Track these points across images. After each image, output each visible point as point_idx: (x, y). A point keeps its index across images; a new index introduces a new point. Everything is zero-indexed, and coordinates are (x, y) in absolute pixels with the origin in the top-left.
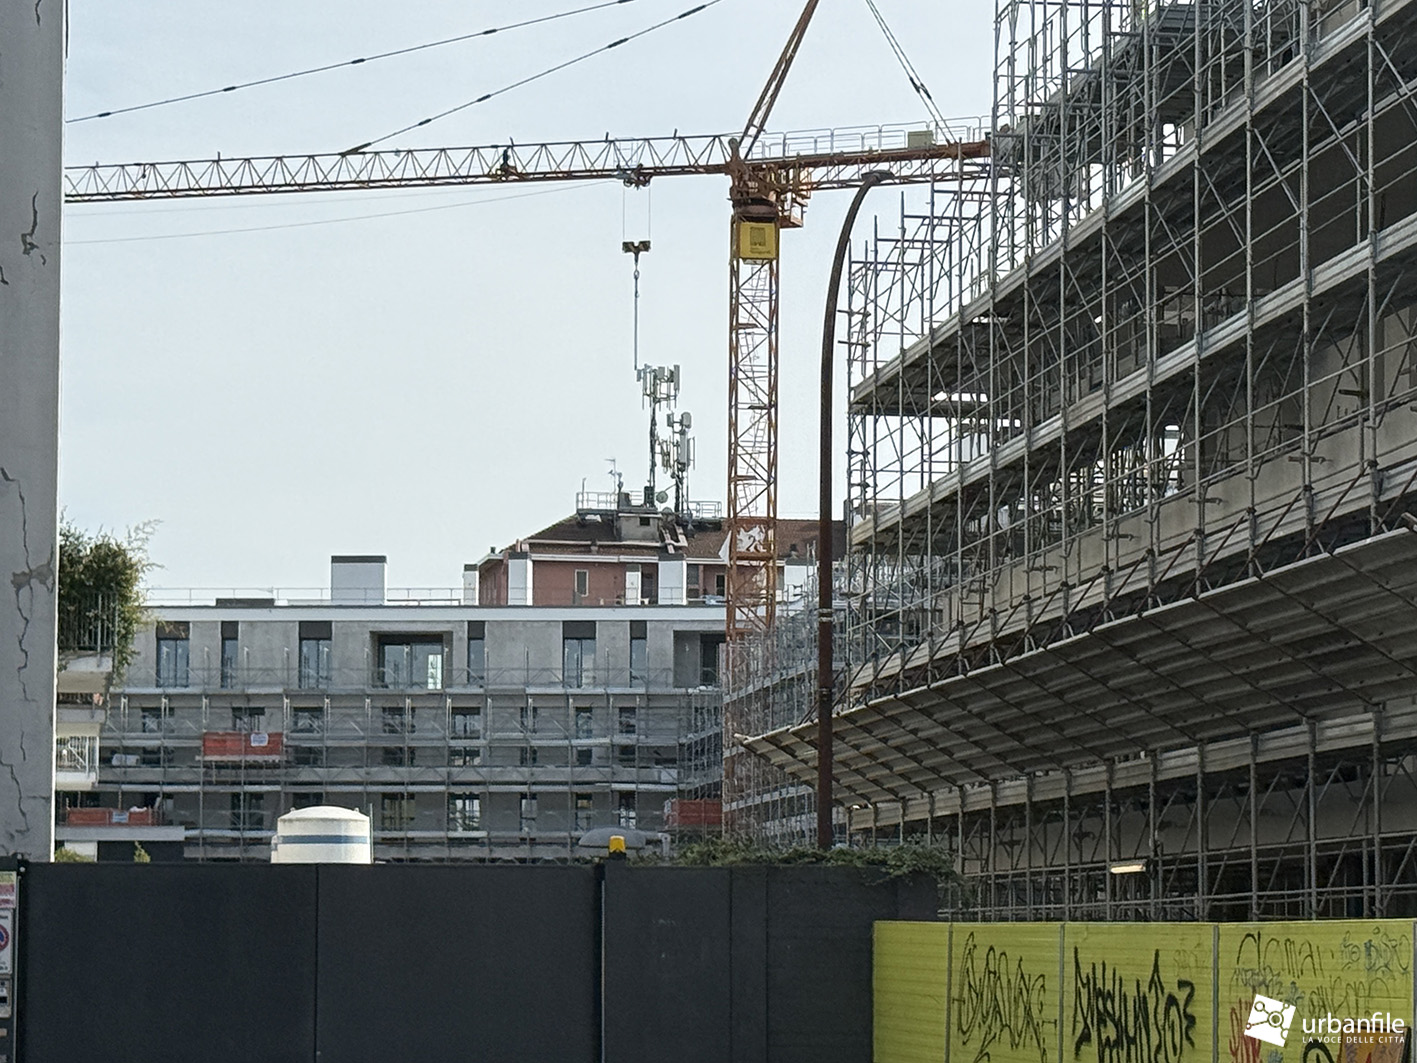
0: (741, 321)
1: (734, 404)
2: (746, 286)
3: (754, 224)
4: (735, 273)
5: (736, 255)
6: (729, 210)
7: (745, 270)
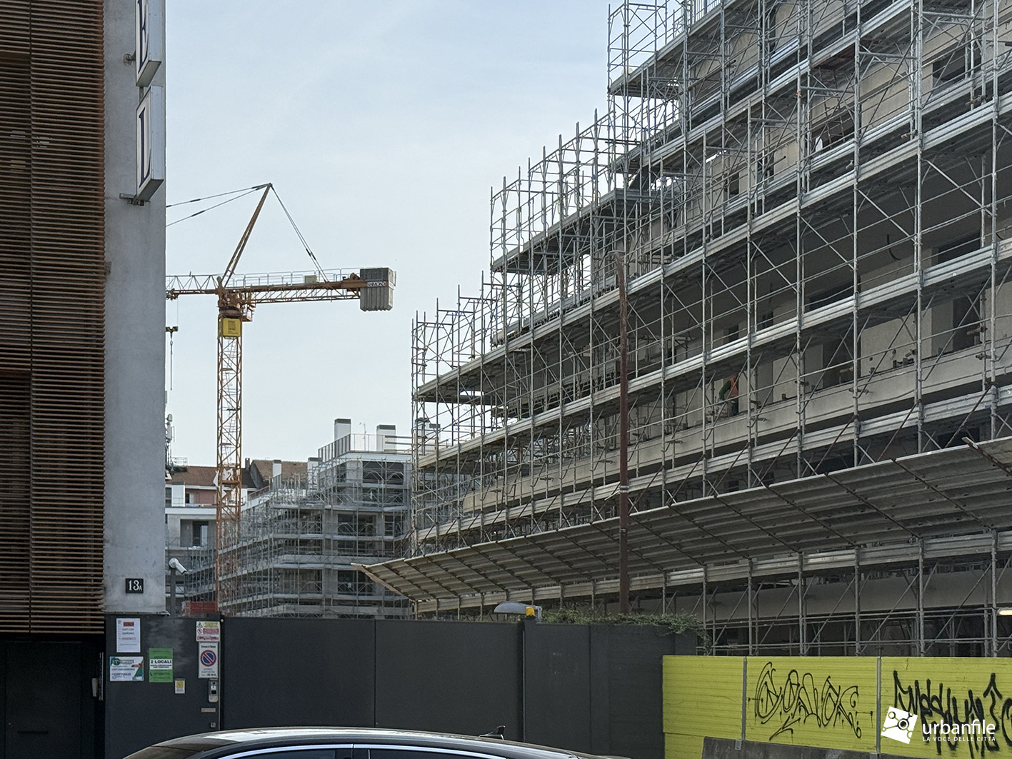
0: (224, 367)
1: (220, 408)
2: (226, 350)
3: (230, 319)
4: (220, 344)
5: (221, 334)
6: (216, 312)
7: (226, 342)
